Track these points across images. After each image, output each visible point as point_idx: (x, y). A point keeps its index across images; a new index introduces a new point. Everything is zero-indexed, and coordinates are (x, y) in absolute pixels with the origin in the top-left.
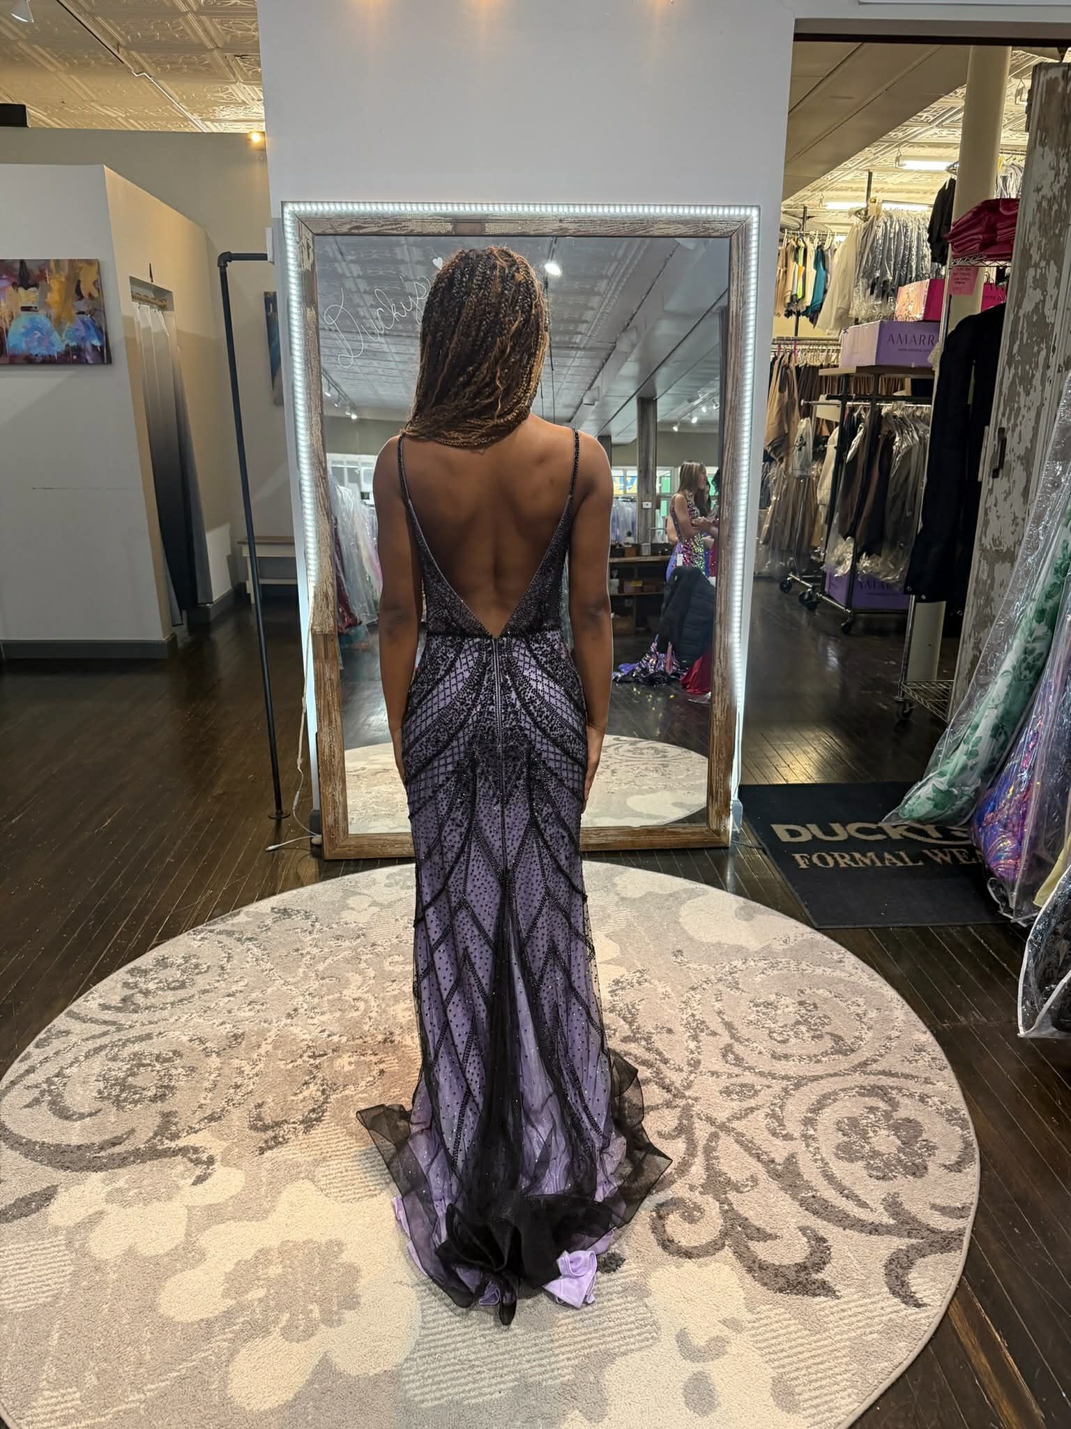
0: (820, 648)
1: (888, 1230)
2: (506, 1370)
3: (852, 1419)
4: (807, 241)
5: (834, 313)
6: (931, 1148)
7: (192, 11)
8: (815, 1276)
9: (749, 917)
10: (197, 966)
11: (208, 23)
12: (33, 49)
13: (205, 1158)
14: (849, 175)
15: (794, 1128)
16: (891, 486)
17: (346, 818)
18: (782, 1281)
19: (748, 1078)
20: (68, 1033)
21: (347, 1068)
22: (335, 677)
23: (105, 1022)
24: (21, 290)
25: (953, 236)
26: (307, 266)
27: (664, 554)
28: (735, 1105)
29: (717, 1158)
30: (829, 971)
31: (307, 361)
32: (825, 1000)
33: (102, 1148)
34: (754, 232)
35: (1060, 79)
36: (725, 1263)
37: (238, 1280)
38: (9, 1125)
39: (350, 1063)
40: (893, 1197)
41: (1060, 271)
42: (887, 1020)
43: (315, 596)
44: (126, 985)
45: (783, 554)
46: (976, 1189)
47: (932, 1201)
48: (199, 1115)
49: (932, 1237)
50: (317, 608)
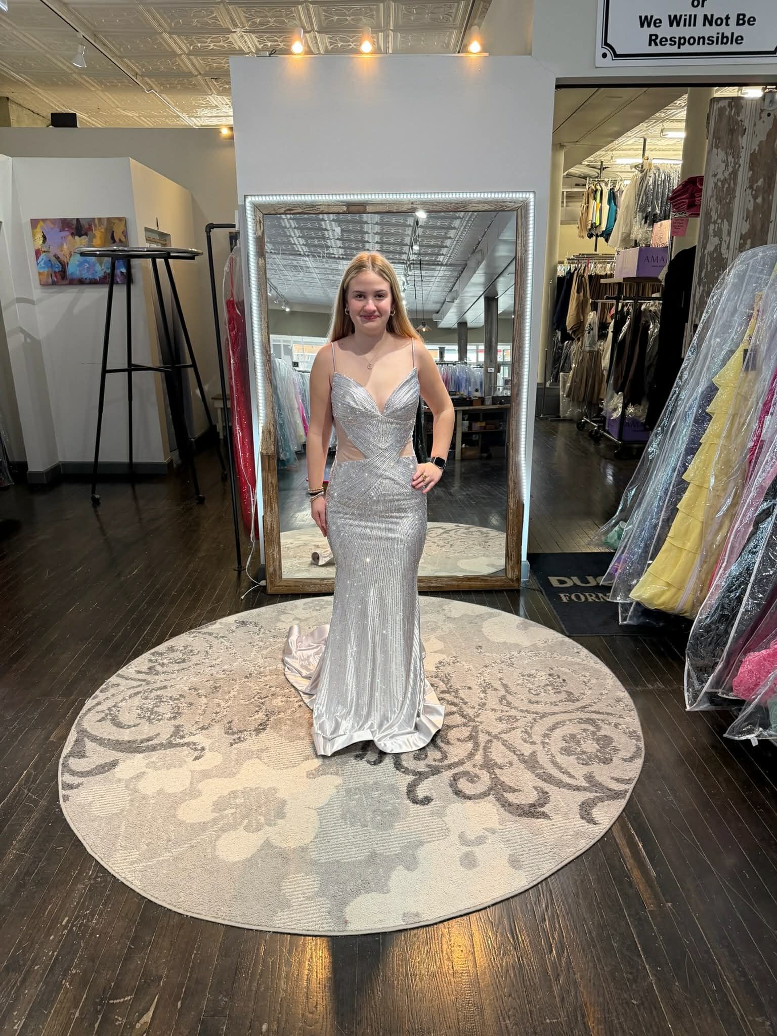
0: (602, 470)
1: (585, 789)
2: (364, 848)
3: (550, 873)
4: (603, 185)
5: (620, 235)
6: (616, 750)
7: (185, 53)
8: (539, 809)
9: (526, 628)
10: (191, 651)
11: (195, 61)
12: (82, 78)
13: (199, 747)
14: (631, 140)
15: (537, 738)
16: (647, 358)
17: (280, 569)
18: (520, 811)
19: (513, 712)
20: (118, 685)
21: (280, 704)
22: (275, 481)
23: (139, 680)
24: (77, 238)
25: (671, 199)
26: (260, 233)
27: (501, 403)
28: (504, 726)
29: (491, 752)
30: (570, 658)
31: (259, 290)
32: (566, 674)
33: (142, 742)
34: (532, 207)
35: (727, 107)
36: (490, 802)
37: (219, 806)
38: (89, 730)
39: (282, 702)
40: (590, 773)
41: (730, 225)
42: (602, 685)
43: (263, 432)
44: (150, 661)
45: (579, 403)
46: (639, 771)
47: (612, 775)
48: (196, 727)
49: (610, 793)
50: (264, 440)
